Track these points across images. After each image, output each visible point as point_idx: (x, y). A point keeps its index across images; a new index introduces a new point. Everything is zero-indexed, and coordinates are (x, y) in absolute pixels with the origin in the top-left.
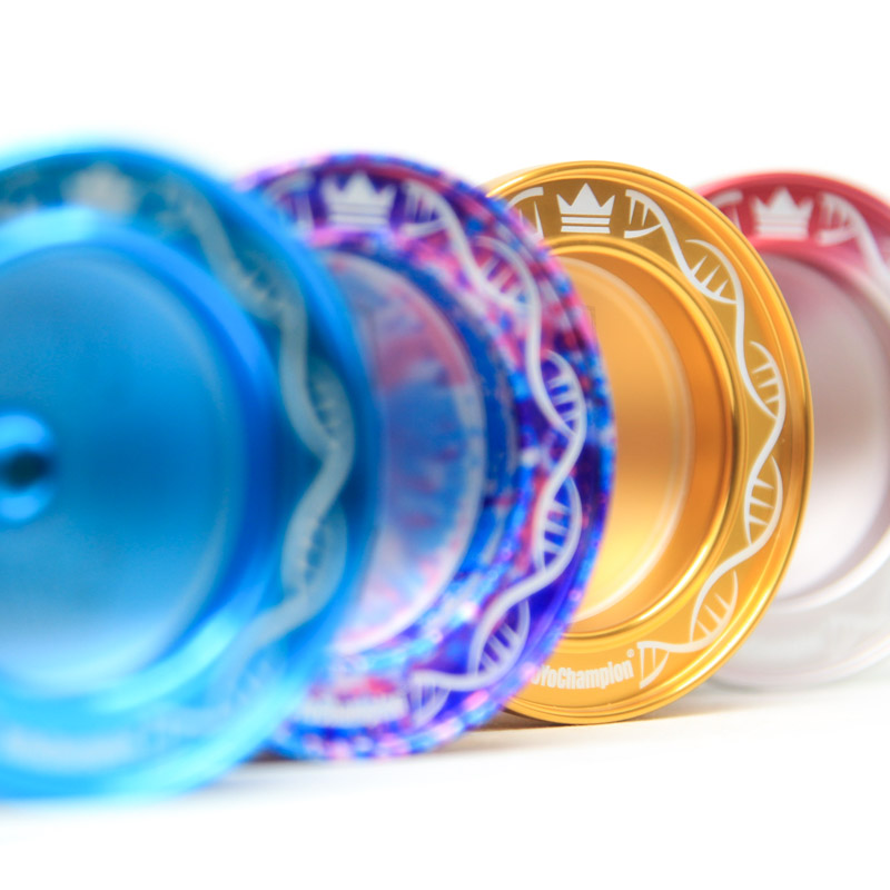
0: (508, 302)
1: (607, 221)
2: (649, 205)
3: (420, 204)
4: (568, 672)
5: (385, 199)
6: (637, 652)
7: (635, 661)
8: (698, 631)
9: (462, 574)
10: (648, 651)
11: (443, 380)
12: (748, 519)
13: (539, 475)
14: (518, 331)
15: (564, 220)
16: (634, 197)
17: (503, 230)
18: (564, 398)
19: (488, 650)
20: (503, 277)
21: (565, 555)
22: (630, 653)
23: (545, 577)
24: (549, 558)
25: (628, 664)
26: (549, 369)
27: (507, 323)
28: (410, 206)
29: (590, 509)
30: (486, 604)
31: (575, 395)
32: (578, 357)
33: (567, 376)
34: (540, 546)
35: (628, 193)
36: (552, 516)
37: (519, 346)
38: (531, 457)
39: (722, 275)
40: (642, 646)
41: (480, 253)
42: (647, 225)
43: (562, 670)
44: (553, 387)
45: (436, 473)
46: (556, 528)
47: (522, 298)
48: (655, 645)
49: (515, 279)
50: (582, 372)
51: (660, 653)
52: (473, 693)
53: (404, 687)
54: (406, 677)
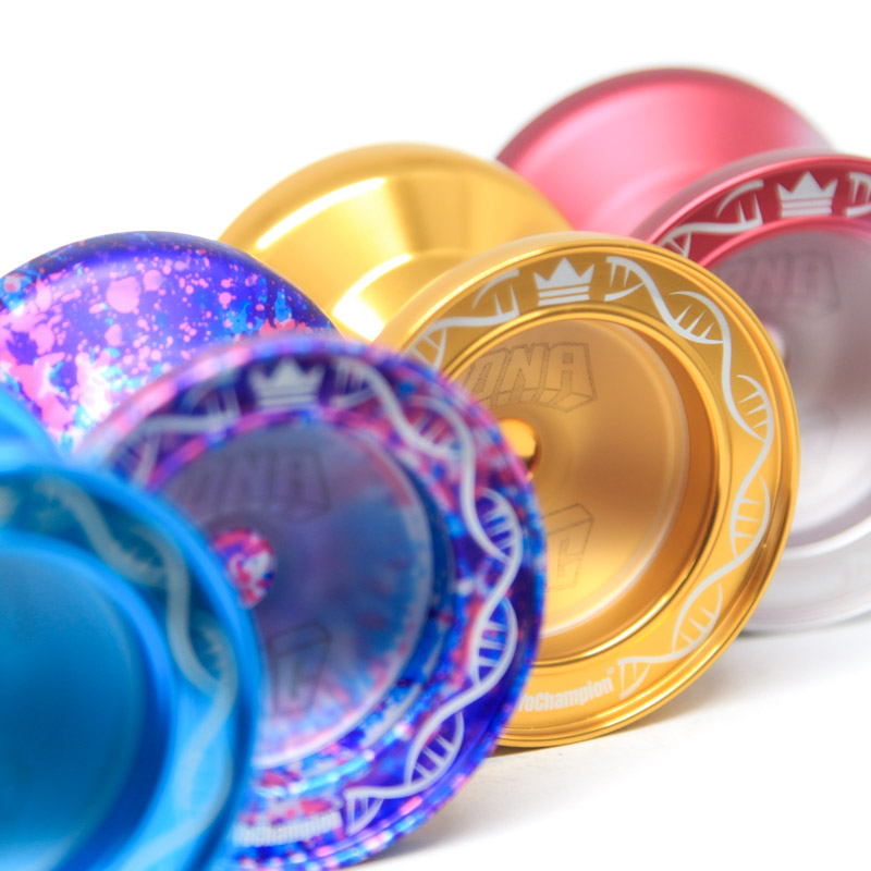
0: (442, 452)
1: (586, 289)
2: (631, 267)
3: (350, 377)
4: (546, 696)
5: (313, 379)
7: (615, 676)
9: (405, 682)
11: (392, 501)
12: (734, 534)
13: (474, 600)
14: (452, 475)
16: (614, 262)
17: (435, 389)
18: (500, 529)
19: (423, 760)
20: (437, 429)
21: (501, 668)
23: (481, 689)
24: (484, 672)
25: (609, 680)
26: (483, 505)
27: (440, 471)
28: (340, 380)
29: (525, 624)
31: (512, 524)
32: (512, 491)
33: (503, 508)
34: (474, 662)
35: (609, 260)
36: (487, 635)
37: (454, 490)
38: (464, 587)
39: (708, 318)
41: (410, 413)
42: (629, 285)
43: (540, 695)
44: (488, 521)
46: (491, 645)
47: (456, 446)
48: (636, 660)
49: (449, 430)
50: (518, 504)
52: (406, 799)
53: (338, 803)
54: (340, 794)
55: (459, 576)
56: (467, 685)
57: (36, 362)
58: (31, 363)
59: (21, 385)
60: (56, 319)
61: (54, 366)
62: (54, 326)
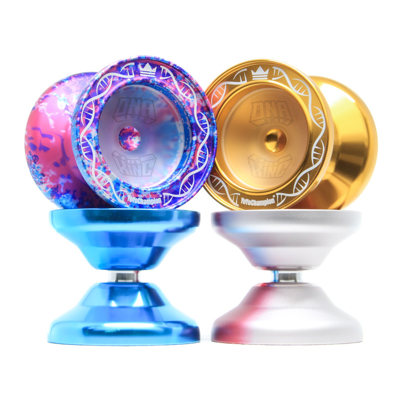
0: (188, 98)
2: (280, 70)
4: (254, 201)
6: (276, 196)
7: (275, 199)
8: (296, 190)
9: (177, 170)
10: (279, 196)
11: (173, 120)
12: (313, 158)
13: (198, 143)
14: (192, 106)
15: (253, 77)
19: (184, 187)
21: (204, 164)
22: (274, 196)
23: (199, 170)
24: (200, 164)
25: (273, 199)
30: (183, 176)
31: (207, 123)
32: (207, 113)
33: (205, 118)
34: (197, 161)
35: (274, 68)
36: (201, 154)
38: (195, 138)
40: (278, 194)
42: (280, 76)
43: (252, 200)
44: (201, 120)
45: (172, 145)
48: (282, 194)
51: (284, 197)
52: (180, 198)
53: (161, 196)
54: (161, 193)
55: (193, 135)
56: (196, 168)
57: (72, 94)
58: (70, 94)
59: (67, 99)
60: (77, 84)
61: (77, 95)
62: (76, 86)
